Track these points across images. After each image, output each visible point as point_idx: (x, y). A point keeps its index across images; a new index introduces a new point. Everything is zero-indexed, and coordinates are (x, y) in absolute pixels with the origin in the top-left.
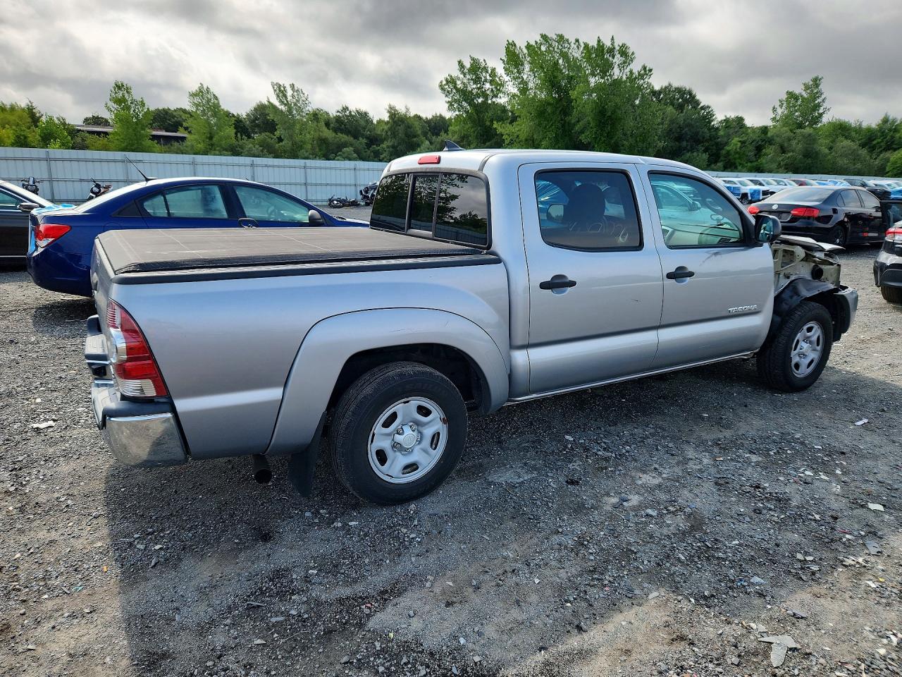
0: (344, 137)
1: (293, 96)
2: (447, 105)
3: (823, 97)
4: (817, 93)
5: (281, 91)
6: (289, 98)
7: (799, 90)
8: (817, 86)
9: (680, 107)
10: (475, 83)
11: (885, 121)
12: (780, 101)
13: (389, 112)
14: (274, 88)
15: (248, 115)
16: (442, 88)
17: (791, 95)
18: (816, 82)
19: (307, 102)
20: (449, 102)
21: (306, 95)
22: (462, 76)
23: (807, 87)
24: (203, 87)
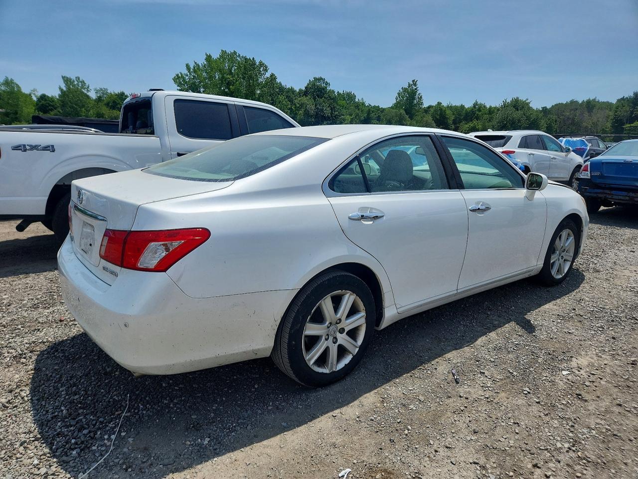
1: (77, 85)
4: (416, 89)
8: (415, 85)
12: (399, 93)
14: (63, 79)
16: (175, 80)
17: (405, 90)
19: (88, 89)
21: (87, 84)
22: (188, 73)
23: (410, 85)
24: (8, 80)
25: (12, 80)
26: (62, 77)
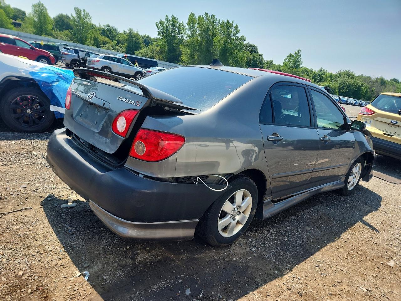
0: (106, 39)
1: (84, 15)
2: (158, 33)
3: (301, 58)
4: (299, 56)
5: (78, 11)
6: (82, 16)
7: (293, 54)
8: (299, 53)
9: (252, 52)
10: (172, 26)
11: (321, 70)
12: (287, 57)
13: (129, 31)
14: (75, 9)
15: (54, 18)
16: (157, 25)
17: (291, 55)
18: (299, 51)
19: (91, 19)
20: (159, 32)
21: (90, 16)
22: (166, 22)
23: (296, 53)
24: (40, 3)
25: (42, 5)
26: (75, 8)
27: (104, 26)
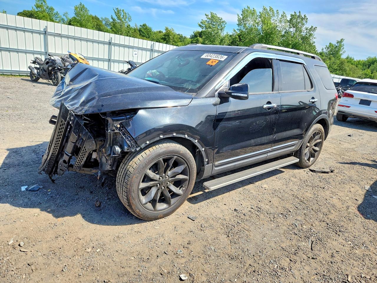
3: (343, 47)
5: (118, 12)
6: (122, 17)
18: (342, 40)
27: (141, 26)
